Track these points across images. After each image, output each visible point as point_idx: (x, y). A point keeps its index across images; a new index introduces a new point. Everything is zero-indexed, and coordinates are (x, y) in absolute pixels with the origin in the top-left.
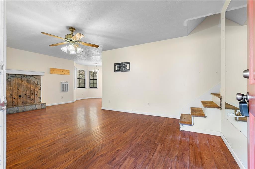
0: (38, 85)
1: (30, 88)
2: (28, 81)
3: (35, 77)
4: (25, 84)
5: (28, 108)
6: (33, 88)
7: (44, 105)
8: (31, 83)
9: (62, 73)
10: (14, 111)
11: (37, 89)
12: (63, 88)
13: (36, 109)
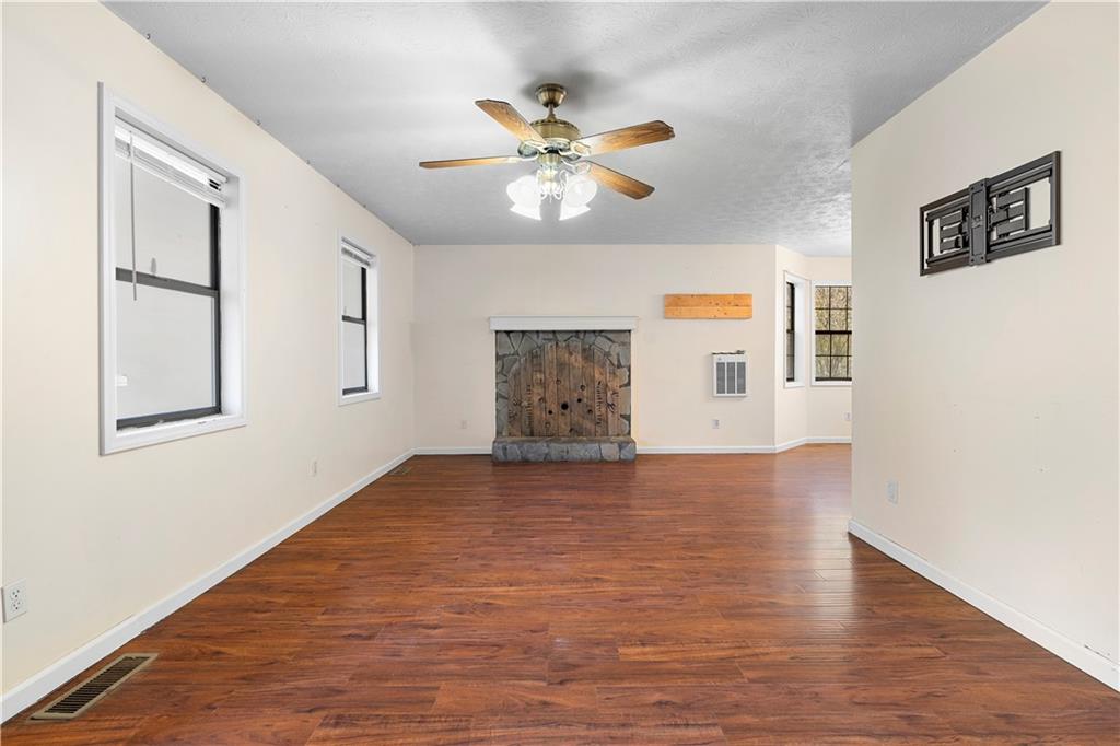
0: (619, 366)
1: (593, 379)
2: (588, 354)
3: (610, 336)
4: (577, 365)
5: (579, 451)
6: (602, 378)
7: (627, 449)
8: (596, 357)
9: (714, 310)
10: (540, 455)
11: (614, 384)
12: (720, 379)
13: (603, 462)
